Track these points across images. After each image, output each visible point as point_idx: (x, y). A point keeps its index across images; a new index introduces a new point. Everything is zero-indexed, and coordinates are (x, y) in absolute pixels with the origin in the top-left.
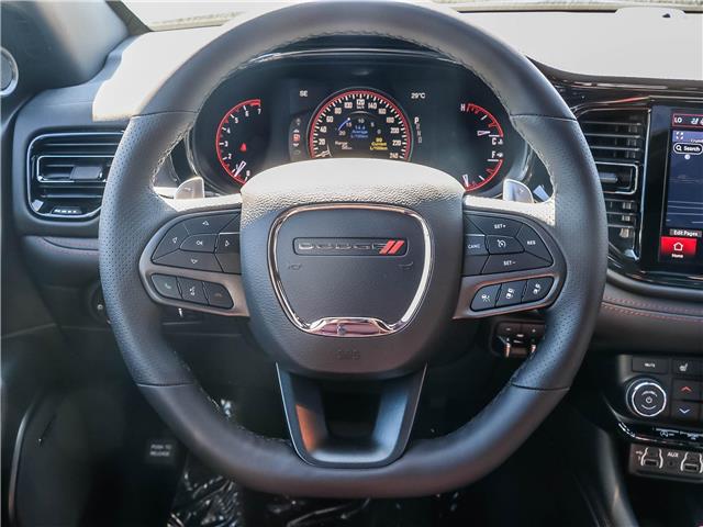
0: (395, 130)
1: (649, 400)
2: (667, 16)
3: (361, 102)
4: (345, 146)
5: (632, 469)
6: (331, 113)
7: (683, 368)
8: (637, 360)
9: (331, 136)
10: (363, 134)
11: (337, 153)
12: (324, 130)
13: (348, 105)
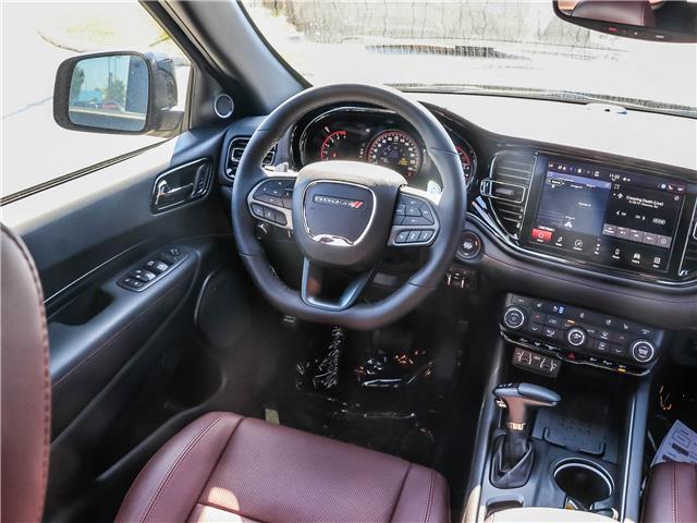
0: (412, 155)
1: (514, 319)
2: (608, 110)
3: (397, 138)
4: (385, 160)
5: (514, 362)
6: (381, 142)
7: (539, 305)
8: (515, 296)
9: (380, 155)
10: (395, 155)
11: (381, 163)
12: (376, 151)
13: (390, 139)
